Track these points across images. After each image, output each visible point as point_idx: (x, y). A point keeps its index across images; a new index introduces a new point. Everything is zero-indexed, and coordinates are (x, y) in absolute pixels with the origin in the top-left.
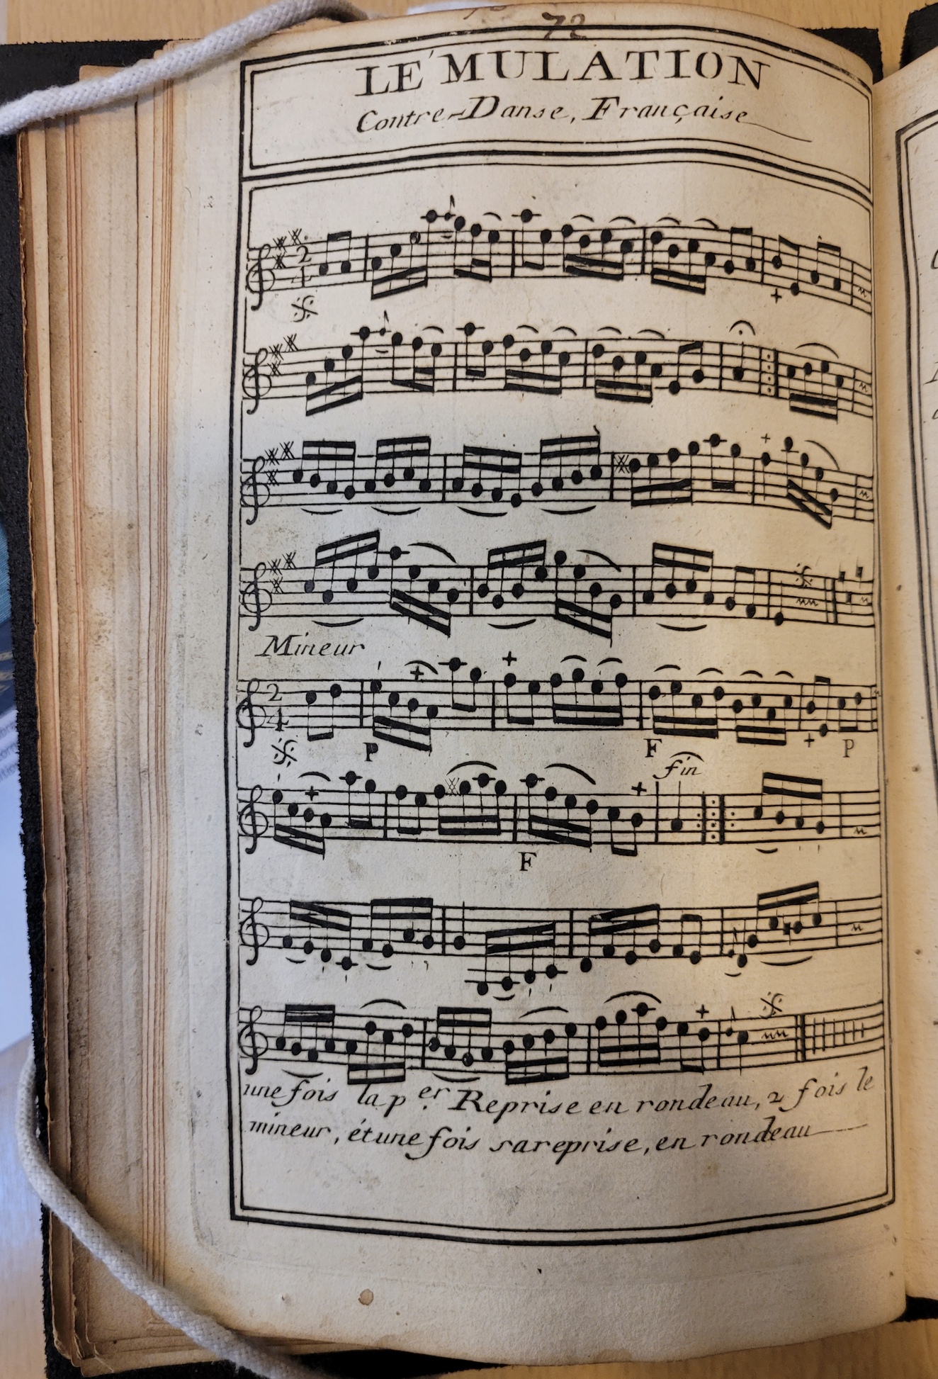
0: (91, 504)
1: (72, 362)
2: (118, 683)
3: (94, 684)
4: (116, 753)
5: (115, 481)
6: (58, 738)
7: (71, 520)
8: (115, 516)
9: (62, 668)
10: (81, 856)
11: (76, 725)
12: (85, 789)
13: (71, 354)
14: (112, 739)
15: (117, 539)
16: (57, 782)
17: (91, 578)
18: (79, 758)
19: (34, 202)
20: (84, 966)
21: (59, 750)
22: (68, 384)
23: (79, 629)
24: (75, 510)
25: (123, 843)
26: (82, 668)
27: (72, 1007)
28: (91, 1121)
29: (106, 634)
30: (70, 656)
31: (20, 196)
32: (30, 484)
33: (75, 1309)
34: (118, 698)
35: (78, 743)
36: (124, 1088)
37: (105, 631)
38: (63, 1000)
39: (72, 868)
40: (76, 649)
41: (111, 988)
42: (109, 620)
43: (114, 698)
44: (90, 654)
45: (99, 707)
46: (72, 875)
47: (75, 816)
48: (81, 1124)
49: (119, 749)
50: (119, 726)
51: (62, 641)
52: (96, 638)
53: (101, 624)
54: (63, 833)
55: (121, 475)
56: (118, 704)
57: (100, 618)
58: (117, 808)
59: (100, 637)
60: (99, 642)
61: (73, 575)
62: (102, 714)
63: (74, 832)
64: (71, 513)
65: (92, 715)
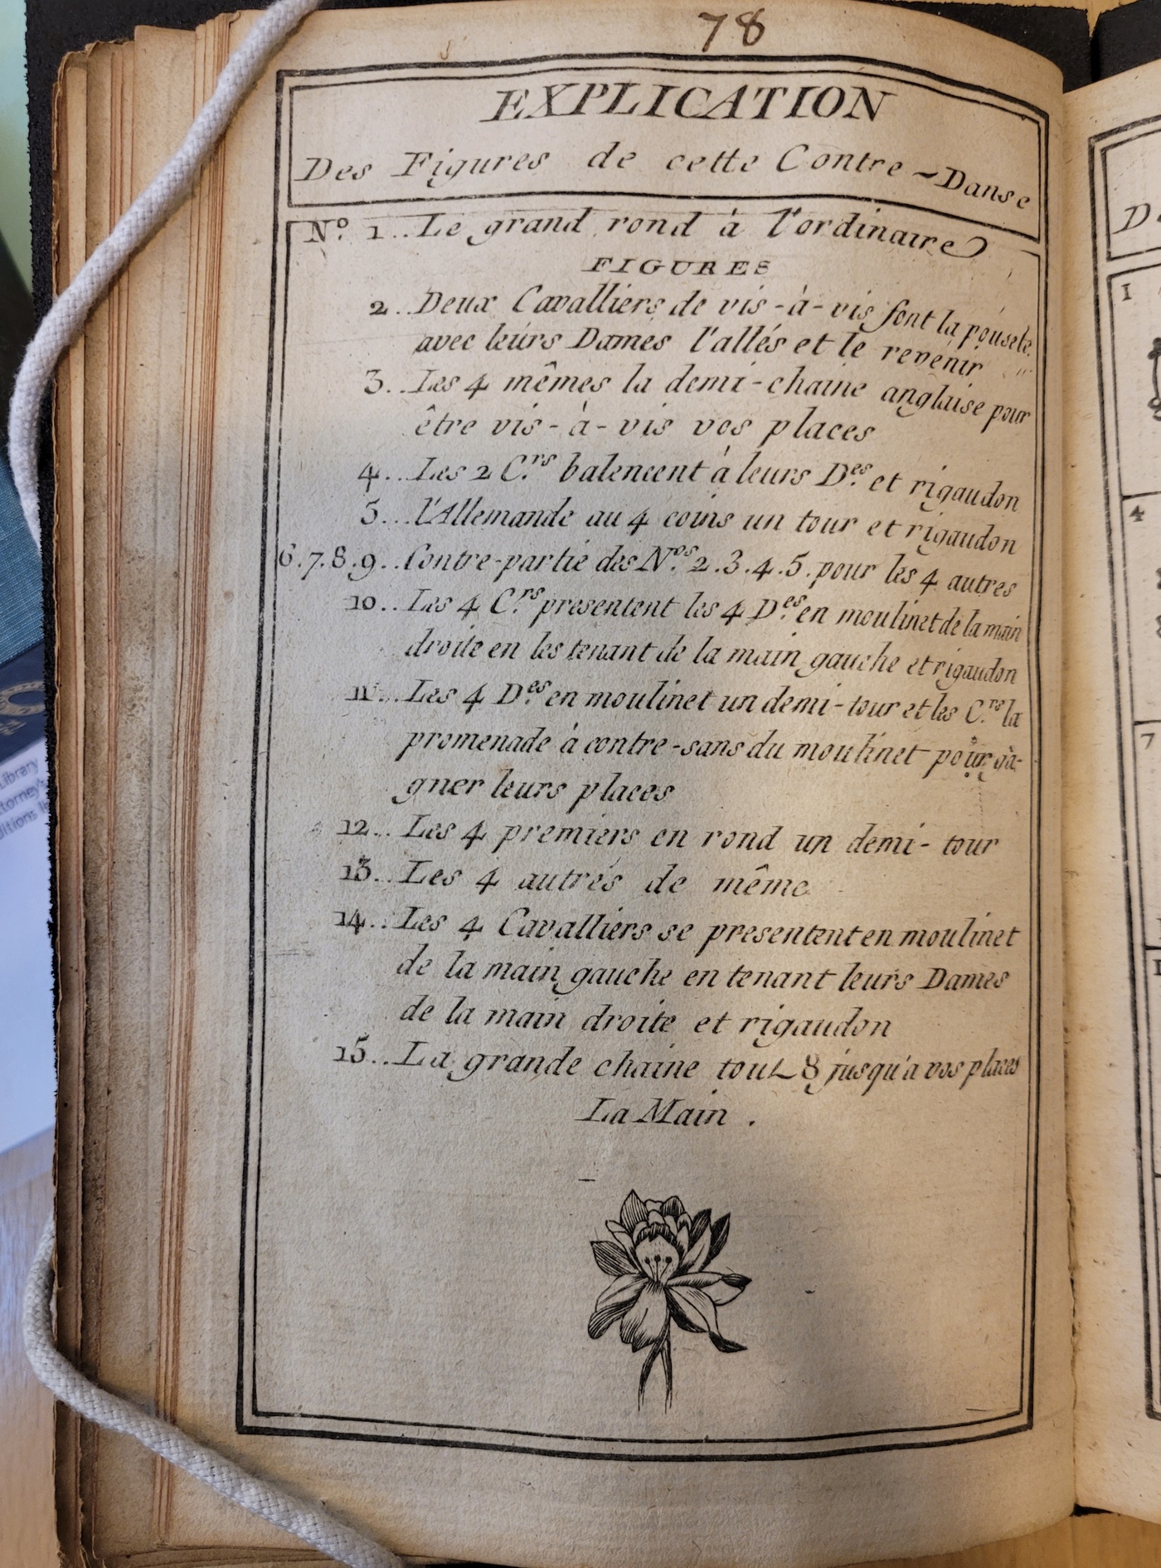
0: (129, 546)
1: (110, 372)
2: (155, 761)
3: (126, 762)
4: (149, 845)
5: (160, 519)
6: (81, 825)
7: (104, 564)
8: (158, 561)
9: (89, 741)
10: (103, 969)
11: (103, 812)
12: (111, 888)
13: (111, 363)
14: (146, 829)
15: (159, 589)
16: (78, 877)
17: (127, 634)
18: (105, 851)
19: (71, 177)
20: (103, 1103)
21: (81, 840)
22: (105, 399)
23: (110, 696)
24: (110, 550)
25: (154, 954)
26: (113, 743)
27: (88, 1150)
28: (106, 1290)
29: (143, 702)
30: (98, 727)
31: (54, 168)
32: (56, 516)
33: (81, 1517)
34: (155, 779)
35: (105, 832)
36: (147, 1250)
37: (141, 698)
38: (78, 1142)
39: (93, 983)
40: (106, 719)
41: (135, 1127)
42: (146, 686)
43: (150, 780)
44: (121, 725)
45: (131, 788)
46: (92, 991)
47: (99, 920)
48: (94, 1294)
49: (154, 840)
50: (155, 813)
51: (89, 709)
52: (129, 707)
53: (137, 690)
54: (83, 940)
55: (167, 513)
56: (155, 787)
57: (135, 682)
58: (149, 911)
59: (134, 706)
60: (134, 712)
61: (105, 632)
62: (134, 798)
63: (95, 941)
64: (105, 554)
65: (123, 799)
